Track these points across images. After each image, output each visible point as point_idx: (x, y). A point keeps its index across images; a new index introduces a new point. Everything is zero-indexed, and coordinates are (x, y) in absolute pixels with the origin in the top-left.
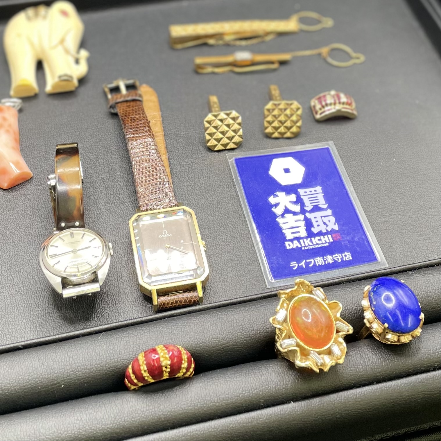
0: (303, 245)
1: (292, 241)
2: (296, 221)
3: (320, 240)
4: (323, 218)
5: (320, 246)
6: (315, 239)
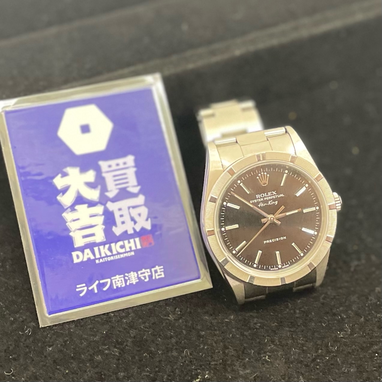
0: (98, 256)
1: (82, 249)
2: (91, 216)
3: (122, 247)
4: (131, 209)
5: (122, 256)
6: (115, 245)
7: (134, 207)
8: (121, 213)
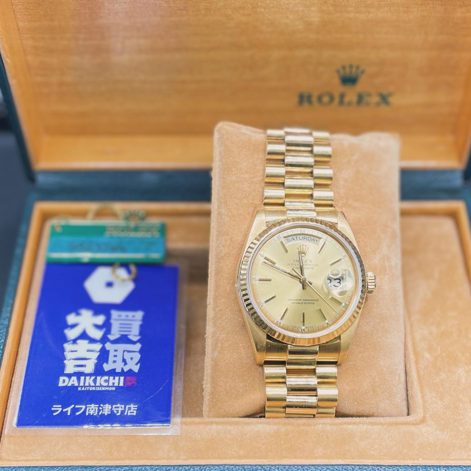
0: (82, 384)
1: (69, 376)
2: (88, 351)
3: (106, 381)
4: (126, 352)
5: (103, 389)
6: (101, 379)
7: (129, 351)
8: (115, 353)
